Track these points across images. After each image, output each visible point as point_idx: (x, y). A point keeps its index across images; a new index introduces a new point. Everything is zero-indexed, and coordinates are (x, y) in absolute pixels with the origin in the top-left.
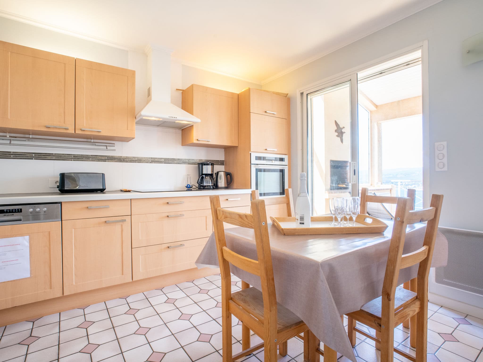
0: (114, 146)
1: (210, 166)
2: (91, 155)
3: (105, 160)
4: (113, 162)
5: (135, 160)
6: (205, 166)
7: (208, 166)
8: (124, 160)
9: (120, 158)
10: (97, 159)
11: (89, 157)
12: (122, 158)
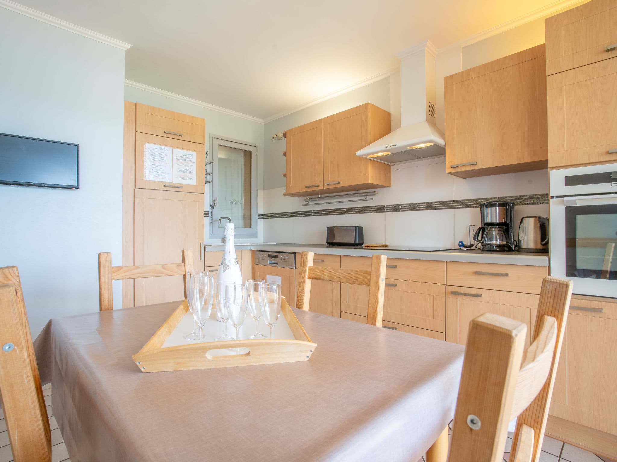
0: (375, 195)
1: (497, 208)
2: (359, 207)
3: (369, 212)
4: (376, 212)
5: (399, 209)
6: (487, 208)
7: (494, 208)
8: (387, 209)
9: (383, 208)
10: (363, 211)
11: (356, 210)
12: (385, 208)
